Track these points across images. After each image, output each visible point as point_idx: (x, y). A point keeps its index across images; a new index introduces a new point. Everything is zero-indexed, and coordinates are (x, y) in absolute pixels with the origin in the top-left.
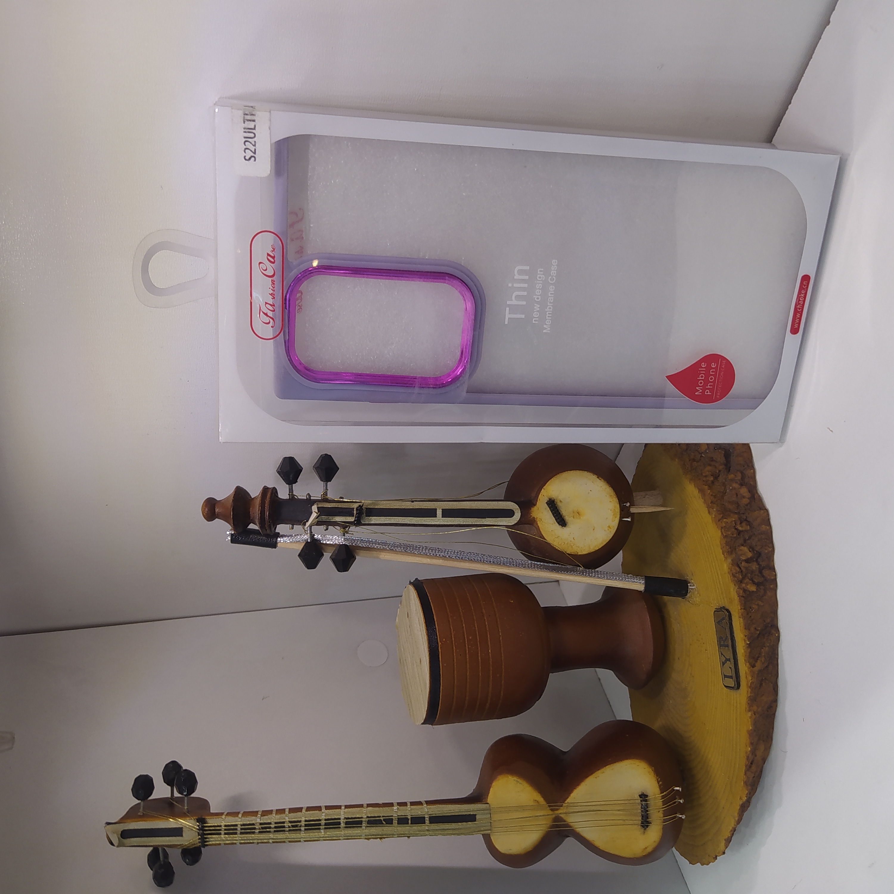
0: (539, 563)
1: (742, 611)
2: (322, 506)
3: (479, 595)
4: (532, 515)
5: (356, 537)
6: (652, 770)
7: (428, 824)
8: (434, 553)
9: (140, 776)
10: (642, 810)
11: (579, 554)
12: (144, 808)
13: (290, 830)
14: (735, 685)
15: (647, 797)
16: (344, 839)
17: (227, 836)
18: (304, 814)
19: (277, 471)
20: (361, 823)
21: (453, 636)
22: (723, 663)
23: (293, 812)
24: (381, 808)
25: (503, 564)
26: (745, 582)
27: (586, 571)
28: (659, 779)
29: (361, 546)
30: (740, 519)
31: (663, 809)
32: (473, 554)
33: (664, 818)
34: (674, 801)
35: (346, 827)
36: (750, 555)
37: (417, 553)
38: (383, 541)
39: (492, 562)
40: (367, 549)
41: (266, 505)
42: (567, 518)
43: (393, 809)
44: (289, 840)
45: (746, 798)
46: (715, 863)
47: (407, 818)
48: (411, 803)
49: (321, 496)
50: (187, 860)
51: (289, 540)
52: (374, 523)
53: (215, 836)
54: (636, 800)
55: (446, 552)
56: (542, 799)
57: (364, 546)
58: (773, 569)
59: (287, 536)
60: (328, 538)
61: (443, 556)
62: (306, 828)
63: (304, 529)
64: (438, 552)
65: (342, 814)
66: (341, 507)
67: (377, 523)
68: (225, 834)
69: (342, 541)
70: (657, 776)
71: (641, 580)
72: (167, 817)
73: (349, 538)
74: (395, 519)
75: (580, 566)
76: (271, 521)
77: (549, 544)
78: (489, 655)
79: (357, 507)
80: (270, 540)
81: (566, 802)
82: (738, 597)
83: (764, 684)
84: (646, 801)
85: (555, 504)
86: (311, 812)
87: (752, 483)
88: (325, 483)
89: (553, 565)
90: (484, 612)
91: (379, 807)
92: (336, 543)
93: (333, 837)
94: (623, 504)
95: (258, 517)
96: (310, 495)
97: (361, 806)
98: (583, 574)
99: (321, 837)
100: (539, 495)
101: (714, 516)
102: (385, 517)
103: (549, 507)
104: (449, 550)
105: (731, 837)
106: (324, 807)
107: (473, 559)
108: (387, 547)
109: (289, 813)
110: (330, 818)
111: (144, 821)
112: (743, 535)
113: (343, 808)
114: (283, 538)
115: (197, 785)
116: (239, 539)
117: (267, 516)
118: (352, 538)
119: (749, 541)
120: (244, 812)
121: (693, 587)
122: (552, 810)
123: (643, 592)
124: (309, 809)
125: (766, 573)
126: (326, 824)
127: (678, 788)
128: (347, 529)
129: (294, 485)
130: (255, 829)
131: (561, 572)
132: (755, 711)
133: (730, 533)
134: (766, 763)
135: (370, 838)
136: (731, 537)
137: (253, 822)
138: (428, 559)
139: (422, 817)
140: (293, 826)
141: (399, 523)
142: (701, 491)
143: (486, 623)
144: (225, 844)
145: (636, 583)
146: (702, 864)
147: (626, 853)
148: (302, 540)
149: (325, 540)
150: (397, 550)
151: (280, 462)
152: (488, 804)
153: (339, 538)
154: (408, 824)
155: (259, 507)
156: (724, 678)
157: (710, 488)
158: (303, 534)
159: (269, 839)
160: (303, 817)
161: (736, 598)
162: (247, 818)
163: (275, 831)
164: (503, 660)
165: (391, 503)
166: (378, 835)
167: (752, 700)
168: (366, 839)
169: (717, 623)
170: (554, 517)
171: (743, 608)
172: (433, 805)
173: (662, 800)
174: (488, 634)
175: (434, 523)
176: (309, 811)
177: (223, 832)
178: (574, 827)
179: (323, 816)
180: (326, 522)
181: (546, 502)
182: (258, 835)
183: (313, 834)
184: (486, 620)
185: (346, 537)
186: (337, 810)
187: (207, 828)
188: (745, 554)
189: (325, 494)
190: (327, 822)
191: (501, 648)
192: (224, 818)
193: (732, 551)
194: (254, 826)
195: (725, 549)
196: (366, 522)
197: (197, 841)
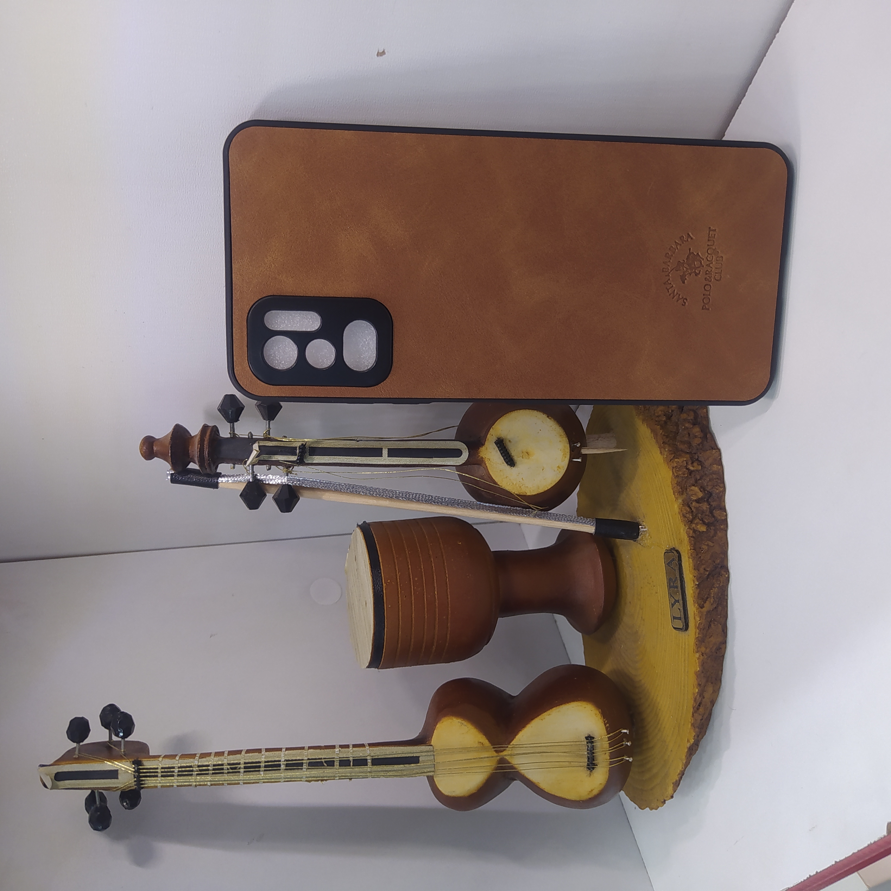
0: (487, 505)
1: (691, 552)
2: (264, 445)
3: (427, 538)
4: (480, 454)
5: (299, 478)
6: (600, 713)
7: (371, 766)
9: (76, 718)
10: (589, 752)
11: (528, 494)
12: (80, 751)
13: (228, 773)
14: (683, 626)
15: (593, 739)
16: (285, 781)
17: (163, 778)
18: (243, 756)
19: (218, 409)
20: (302, 765)
21: (398, 577)
22: (672, 604)
23: (232, 755)
24: (323, 750)
26: (695, 522)
28: (606, 722)
29: (305, 486)
30: (691, 458)
31: (610, 752)
32: (421, 495)
33: (610, 760)
34: (621, 744)
35: (286, 769)
36: (700, 495)
37: (363, 494)
38: (327, 481)
40: (312, 489)
41: (205, 444)
42: (515, 458)
43: (335, 751)
44: (229, 782)
45: (693, 741)
46: (662, 807)
47: (349, 760)
48: (353, 745)
49: (263, 435)
50: (125, 804)
51: (231, 480)
52: (318, 462)
53: (151, 778)
54: (582, 741)
56: (487, 741)
57: (308, 486)
58: (724, 509)
59: (229, 476)
60: (271, 478)
61: (389, 497)
62: (245, 770)
63: (246, 469)
64: (385, 493)
65: (283, 756)
66: (283, 446)
67: (321, 462)
68: (162, 776)
69: (285, 481)
70: (604, 718)
71: (592, 522)
72: (102, 759)
73: (292, 478)
74: (339, 458)
76: (210, 460)
77: (497, 484)
78: (435, 597)
79: (300, 446)
80: (212, 480)
81: (511, 744)
82: (688, 537)
83: (712, 626)
84: (593, 742)
85: (504, 444)
86: (251, 754)
87: (705, 423)
88: (267, 421)
89: (502, 507)
90: (431, 553)
91: (320, 749)
92: (279, 483)
93: (273, 779)
94: (574, 444)
95: (197, 456)
96: (252, 434)
97: (303, 748)
99: (260, 779)
100: (487, 435)
101: (665, 457)
102: (329, 457)
103: (497, 447)
104: (395, 491)
105: (680, 781)
106: (264, 750)
108: (331, 487)
109: (228, 755)
110: (270, 759)
111: (80, 763)
112: (694, 475)
113: (284, 750)
114: (225, 478)
115: (134, 728)
116: (179, 478)
117: (206, 454)
118: (296, 478)
119: (700, 481)
120: (182, 755)
121: (645, 530)
122: (496, 752)
123: (594, 534)
124: (248, 751)
125: (717, 513)
126: (265, 766)
127: (625, 731)
128: (291, 469)
129: (235, 423)
130: (192, 771)
131: (509, 513)
132: (703, 652)
133: (681, 473)
134: (715, 706)
135: (311, 781)
136: (682, 477)
137: (190, 764)
138: (375, 501)
139: (364, 759)
140: (232, 768)
141: (344, 462)
142: (653, 431)
143: (433, 565)
144: (162, 786)
145: (587, 525)
146: (651, 809)
147: (572, 796)
148: (245, 480)
149: (268, 481)
150: (342, 490)
151: (221, 400)
152: (432, 745)
153: (282, 478)
154: (350, 766)
155: (198, 444)
156: (674, 619)
157: (662, 427)
158: (245, 474)
159: (207, 782)
160: (242, 759)
161: (685, 539)
162: (185, 761)
163: (213, 774)
164: (449, 602)
166: (319, 777)
167: (701, 641)
168: (306, 781)
169: (667, 564)
170: (503, 457)
171: (693, 548)
172: (376, 747)
173: (609, 742)
174: (435, 575)
175: (379, 463)
176: (249, 753)
177: (159, 775)
178: (519, 769)
179: (263, 758)
180: (268, 460)
181: (494, 441)
182: (195, 777)
183: (252, 776)
184: (433, 562)
185: (288, 477)
186: (278, 752)
187: (144, 771)
188: (695, 494)
189: (267, 433)
190: (266, 764)
191: (447, 590)
192: (161, 760)
193: (683, 491)
194: (191, 769)
195: (675, 489)
196: (309, 462)
197: (134, 783)
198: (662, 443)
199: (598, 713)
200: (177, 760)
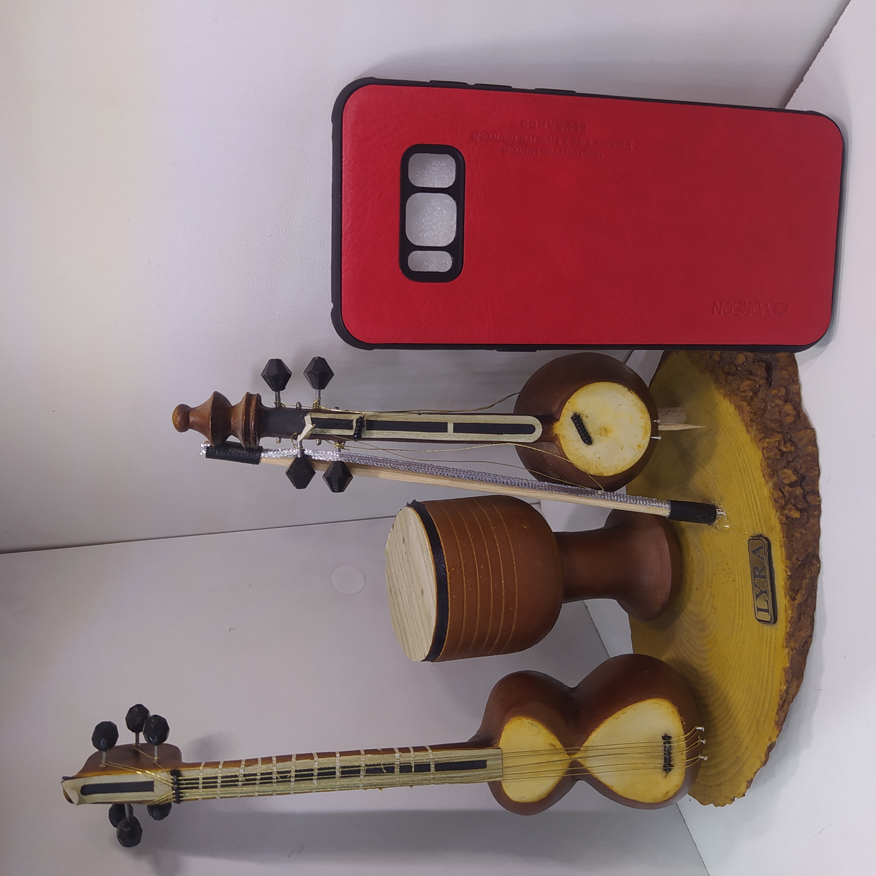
0: (556, 485)
1: (783, 540)
2: (316, 417)
3: (489, 520)
4: (554, 431)
5: (353, 454)
6: (676, 710)
7: (434, 772)
8: (442, 473)
9: (102, 723)
10: (666, 752)
11: (605, 475)
12: (106, 758)
13: (277, 782)
14: (771, 620)
15: (671, 739)
16: (340, 790)
17: (205, 790)
18: (294, 763)
19: (261, 375)
20: (359, 772)
21: (463, 565)
22: (756, 595)
23: (281, 761)
24: (382, 756)
25: (518, 485)
26: (788, 508)
27: (608, 494)
28: (683, 719)
29: (359, 463)
30: (784, 438)
31: (686, 752)
32: (484, 474)
33: (687, 761)
34: (697, 742)
35: (341, 777)
36: (794, 478)
37: (422, 472)
38: (384, 458)
39: (505, 483)
40: (366, 467)
41: (251, 415)
42: (593, 436)
43: (395, 756)
44: (277, 792)
47: (410, 765)
48: (413, 748)
49: (313, 406)
50: (155, 814)
51: (275, 455)
52: (376, 437)
53: (192, 790)
54: (658, 742)
55: (455, 472)
56: (558, 743)
57: (363, 464)
58: (817, 494)
59: (272, 451)
60: (321, 454)
61: (451, 476)
62: (296, 779)
63: (291, 443)
64: (446, 472)
65: (338, 762)
66: (338, 418)
67: (379, 437)
68: (203, 787)
69: (338, 458)
70: (681, 716)
71: (667, 505)
72: (134, 770)
73: (345, 454)
74: (400, 433)
75: (601, 489)
76: (256, 433)
77: (571, 464)
78: (502, 586)
79: (358, 419)
80: (253, 455)
81: (584, 745)
82: (780, 524)
83: (802, 618)
84: (670, 743)
85: (581, 420)
86: (302, 761)
87: (797, 400)
88: (318, 390)
89: (572, 487)
90: (496, 538)
91: (379, 754)
92: (330, 459)
93: (328, 788)
94: (654, 420)
95: (241, 429)
96: (301, 404)
97: (358, 753)
98: (604, 498)
99: (312, 789)
100: (563, 409)
101: (753, 436)
102: (389, 431)
103: (574, 423)
104: (457, 469)
106: (316, 755)
107: (485, 479)
108: (388, 465)
109: (277, 762)
110: (324, 767)
111: (107, 775)
112: (786, 457)
113: (338, 755)
114: (267, 453)
115: (169, 732)
116: (216, 453)
117: (252, 427)
118: (349, 454)
119: (793, 464)
120: (225, 762)
121: (722, 513)
122: (569, 754)
123: (667, 517)
124: (299, 757)
125: (810, 498)
126: (319, 774)
127: (701, 728)
128: (343, 444)
129: (281, 392)
130: (238, 781)
131: (580, 495)
132: (792, 647)
133: (772, 454)
134: (794, 700)
135: (369, 788)
136: (774, 458)
137: (237, 774)
138: (433, 479)
139: (427, 764)
140: (281, 777)
141: (404, 438)
142: (739, 408)
143: (499, 551)
144: (203, 799)
145: (661, 508)
147: (647, 799)
148: (291, 456)
149: (317, 456)
150: (400, 468)
151: (265, 365)
152: (500, 748)
153: (333, 453)
155: (243, 416)
156: (758, 611)
157: (749, 404)
158: (292, 449)
159: (254, 792)
160: (293, 766)
161: (777, 526)
162: (228, 769)
163: (261, 783)
164: (516, 592)
165: (396, 415)
166: (378, 785)
167: (790, 636)
168: (363, 789)
169: (752, 552)
170: (580, 434)
171: (786, 536)
172: (440, 751)
173: (686, 741)
174: (501, 563)
175: (443, 439)
176: (300, 760)
177: (201, 786)
178: (592, 772)
179: (315, 765)
180: (320, 435)
181: (570, 417)
182: (241, 787)
183: (303, 785)
184: (498, 547)
185: (341, 453)
186: (332, 758)
187: (183, 782)
188: (788, 478)
189: (318, 403)
190: (318, 772)
191: (515, 578)
192: (202, 770)
193: (773, 474)
194: (237, 778)
195: (766, 471)
196: (366, 437)
197: (172, 796)
198: (750, 421)
199: (674, 710)
200: (220, 769)
